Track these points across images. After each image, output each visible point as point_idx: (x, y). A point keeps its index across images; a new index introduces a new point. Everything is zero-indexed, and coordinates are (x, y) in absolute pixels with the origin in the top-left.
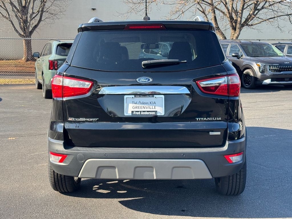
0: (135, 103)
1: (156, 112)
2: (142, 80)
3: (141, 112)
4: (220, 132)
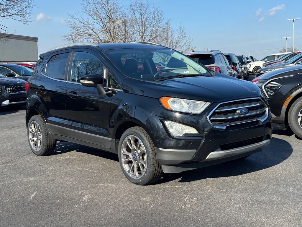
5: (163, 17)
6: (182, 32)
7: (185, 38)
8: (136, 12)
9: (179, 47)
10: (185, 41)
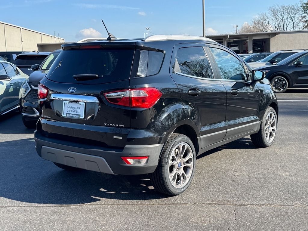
0: (69, 108)
1: (79, 115)
2: (71, 90)
3: (71, 114)
4: (122, 137)
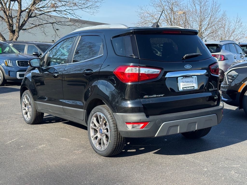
3: (187, 87)
5: (220, 9)
6: (239, 22)
7: (241, 27)
8: (197, 5)
9: (234, 35)
10: (240, 30)
